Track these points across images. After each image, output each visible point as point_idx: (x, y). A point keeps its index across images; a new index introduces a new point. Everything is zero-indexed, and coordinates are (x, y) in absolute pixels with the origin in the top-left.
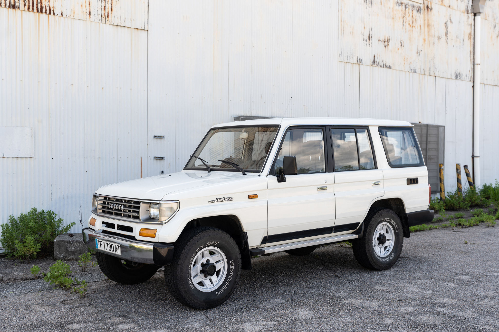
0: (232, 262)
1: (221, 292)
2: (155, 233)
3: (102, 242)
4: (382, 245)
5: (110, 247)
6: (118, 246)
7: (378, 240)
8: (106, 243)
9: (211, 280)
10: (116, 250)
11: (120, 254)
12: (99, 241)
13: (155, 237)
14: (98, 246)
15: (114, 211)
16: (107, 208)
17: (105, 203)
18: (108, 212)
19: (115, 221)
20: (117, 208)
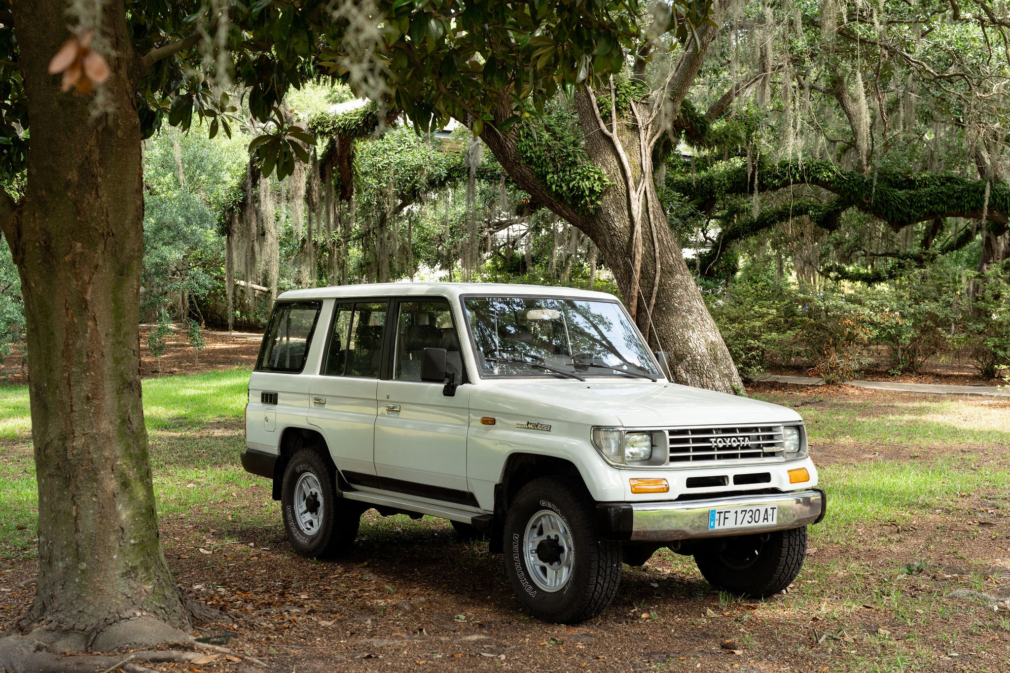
3: (729, 512)
5: (751, 517)
8: (742, 511)
10: (766, 517)
11: (775, 522)
12: (720, 513)
13: (809, 480)
14: (717, 523)
15: (716, 453)
16: (696, 449)
17: (686, 441)
18: (696, 458)
19: (730, 469)
20: (735, 445)
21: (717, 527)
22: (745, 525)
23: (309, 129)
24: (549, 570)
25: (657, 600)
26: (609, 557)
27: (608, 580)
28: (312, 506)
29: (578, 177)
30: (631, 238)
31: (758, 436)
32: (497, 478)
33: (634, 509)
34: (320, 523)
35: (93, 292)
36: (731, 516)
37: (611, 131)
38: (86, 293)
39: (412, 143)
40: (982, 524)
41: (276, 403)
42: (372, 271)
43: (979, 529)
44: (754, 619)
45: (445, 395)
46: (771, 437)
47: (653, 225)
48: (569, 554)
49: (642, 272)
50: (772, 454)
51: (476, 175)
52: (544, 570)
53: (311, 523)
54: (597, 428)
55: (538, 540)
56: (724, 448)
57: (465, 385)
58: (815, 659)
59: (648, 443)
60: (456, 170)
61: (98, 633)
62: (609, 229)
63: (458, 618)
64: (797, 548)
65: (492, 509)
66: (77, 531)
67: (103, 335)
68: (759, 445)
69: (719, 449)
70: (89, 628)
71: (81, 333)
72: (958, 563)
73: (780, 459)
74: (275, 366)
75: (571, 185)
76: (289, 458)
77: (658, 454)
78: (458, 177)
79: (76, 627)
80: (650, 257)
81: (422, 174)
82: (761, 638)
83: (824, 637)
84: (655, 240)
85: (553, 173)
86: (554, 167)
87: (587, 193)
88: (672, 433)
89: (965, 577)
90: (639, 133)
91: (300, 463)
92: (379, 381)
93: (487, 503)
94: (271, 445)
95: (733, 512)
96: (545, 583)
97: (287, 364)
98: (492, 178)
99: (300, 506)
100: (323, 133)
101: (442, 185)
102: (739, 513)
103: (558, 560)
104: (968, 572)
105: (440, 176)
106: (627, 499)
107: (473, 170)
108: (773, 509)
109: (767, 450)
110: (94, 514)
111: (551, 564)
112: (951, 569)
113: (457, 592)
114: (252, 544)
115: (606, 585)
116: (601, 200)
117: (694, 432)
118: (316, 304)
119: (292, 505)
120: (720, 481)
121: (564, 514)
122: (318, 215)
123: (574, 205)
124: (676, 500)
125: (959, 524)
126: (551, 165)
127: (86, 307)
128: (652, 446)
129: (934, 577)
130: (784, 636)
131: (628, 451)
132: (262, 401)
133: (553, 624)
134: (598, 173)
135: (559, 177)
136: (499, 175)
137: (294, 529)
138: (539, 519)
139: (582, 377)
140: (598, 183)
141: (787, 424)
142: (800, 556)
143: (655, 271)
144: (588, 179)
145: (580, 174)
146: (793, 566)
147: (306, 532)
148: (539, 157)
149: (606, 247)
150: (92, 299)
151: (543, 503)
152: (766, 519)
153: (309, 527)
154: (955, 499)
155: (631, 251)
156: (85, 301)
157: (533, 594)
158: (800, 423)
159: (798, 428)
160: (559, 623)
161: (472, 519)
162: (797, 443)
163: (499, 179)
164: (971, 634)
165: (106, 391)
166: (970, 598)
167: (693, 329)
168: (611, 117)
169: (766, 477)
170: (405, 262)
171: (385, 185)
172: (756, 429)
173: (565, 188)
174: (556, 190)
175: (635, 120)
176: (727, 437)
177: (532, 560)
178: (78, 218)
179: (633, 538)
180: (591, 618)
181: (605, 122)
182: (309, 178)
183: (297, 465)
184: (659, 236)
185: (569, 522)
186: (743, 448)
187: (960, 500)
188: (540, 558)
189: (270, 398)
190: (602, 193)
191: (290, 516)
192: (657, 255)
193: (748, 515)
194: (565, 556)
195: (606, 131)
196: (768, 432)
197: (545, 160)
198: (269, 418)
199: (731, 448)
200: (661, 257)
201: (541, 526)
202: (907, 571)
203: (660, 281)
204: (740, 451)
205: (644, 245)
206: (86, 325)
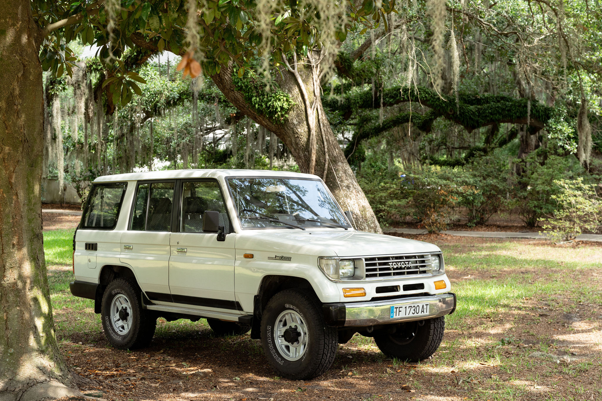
2: (444, 284)
3: (402, 307)
8: (409, 307)
11: (428, 313)
12: (397, 308)
13: (446, 287)
14: (395, 314)
15: (392, 271)
16: (381, 269)
17: (375, 264)
18: (381, 275)
19: (401, 281)
20: (403, 266)
21: (395, 317)
22: (411, 315)
23: (87, 67)
24: (291, 348)
25: (354, 365)
26: (330, 337)
27: (330, 351)
28: (124, 316)
29: (273, 99)
30: (308, 139)
31: (416, 261)
32: (256, 291)
33: (346, 306)
34: (130, 327)
35: (16, 177)
36: (403, 310)
37: (294, 69)
38: (11, 178)
39: (153, 76)
40: (541, 315)
41: (96, 249)
42: (123, 162)
43: (540, 318)
44: (416, 373)
45: (218, 240)
46: (423, 262)
47: (322, 130)
48: (304, 338)
49: (316, 161)
50: (424, 272)
51: (198, 98)
52: (288, 348)
53: (123, 327)
54: (321, 258)
55: (284, 329)
56: (397, 269)
57: (232, 234)
58: (458, 393)
59: (352, 266)
60: (185, 94)
61: (23, 392)
62: (294, 133)
63: (236, 379)
64: (439, 330)
65: (253, 311)
66: (7, 328)
67: (22, 205)
68: (417, 266)
69: (394, 269)
70: (17, 390)
71: (8, 203)
72: (531, 338)
73: (430, 275)
74: (94, 225)
75: (268, 105)
76: (107, 285)
77: (358, 273)
78: (186, 98)
79: (9, 389)
80: (321, 152)
81: (161, 97)
82: (423, 383)
83: (461, 381)
84: (325, 140)
85: (256, 96)
86: (257, 92)
87: (279, 109)
88: (366, 260)
89: (537, 346)
90: (312, 70)
91: (115, 288)
92: (170, 233)
93: (249, 308)
94: (94, 278)
95: (404, 307)
96: (289, 356)
97: (102, 224)
98: (209, 99)
99: (115, 316)
100: (96, 70)
101: (175, 104)
102: (407, 308)
103: (297, 341)
104: (538, 343)
105: (174, 98)
106: (342, 301)
107: (196, 94)
108: (427, 305)
109: (422, 269)
110: (18, 318)
111: (293, 344)
112: (527, 342)
113: (228, 366)
114: (81, 343)
115: (329, 355)
116: (288, 114)
117: (379, 259)
118: (123, 185)
119: (109, 315)
120: (395, 289)
121: (301, 311)
122: (92, 125)
123: (271, 117)
124: (370, 301)
125: (527, 316)
126: (254, 91)
127: (12, 187)
128: (355, 268)
129: (518, 346)
130: (437, 382)
131: (341, 271)
132: (86, 249)
133: (295, 380)
134: (285, 96)
135: (260, 99)
136: (214, 97)
137: (111, 331)
138: (284, 316)
139: (303, 228)
140: (286, 103)
141: (432, 253)
142: (441, 335)
143: (325, 160)
144: (280, 100)
145: (274, 98)
146: (436, 341)
147: (120, 333)
148: (247, 86)
149: (292, 145)
150: (15, 182)
151: (287, 306)
152: (423, 311)
153: (121, 330)
154: (522, 301)
155: (309, 147)
156: (10, 183)
157: (281, 363)
158: (439, 253)
159: (439, 256)
160: (299, 380)
161: (239, 318)
162: (438, 265)
163: (214, 100)
164: (546, 376)
165: (24, 240)
166: (542, 357)
167: (351, 198)
168: (293, 59)
169: (421, 286)
170: (146, 156)
171: (136, 104)
172: (415, 257)
173: (264, 106)
174: (258, 108)
175: (309, 62)
176: (398, 262)
177: (280, 342)
178: (7, 131)
179: (346, 325)
180: (319, 375)
181: (290, 64)
182: (87, 100)
183: (113, 289)
184: (327, 138)
185: (305, 316)
186: (408, 268)
187: (526, 301)
188: (286, 340)
189: (91, 247)
190: (289, 110)
191: (108, 323)
192: (326, 150)
193: (413, 309)
194: (301, 339)
195: (291, 69)
196: (422, 258)
197: (251, 88)
198: (92, 260)
199: (401, 268)
200: (329, 151)
201: (285, 320)
202: (501, 343)
203: (328, 167)
204: (406, 270)
205: (317, 143)
206: (12, 199)
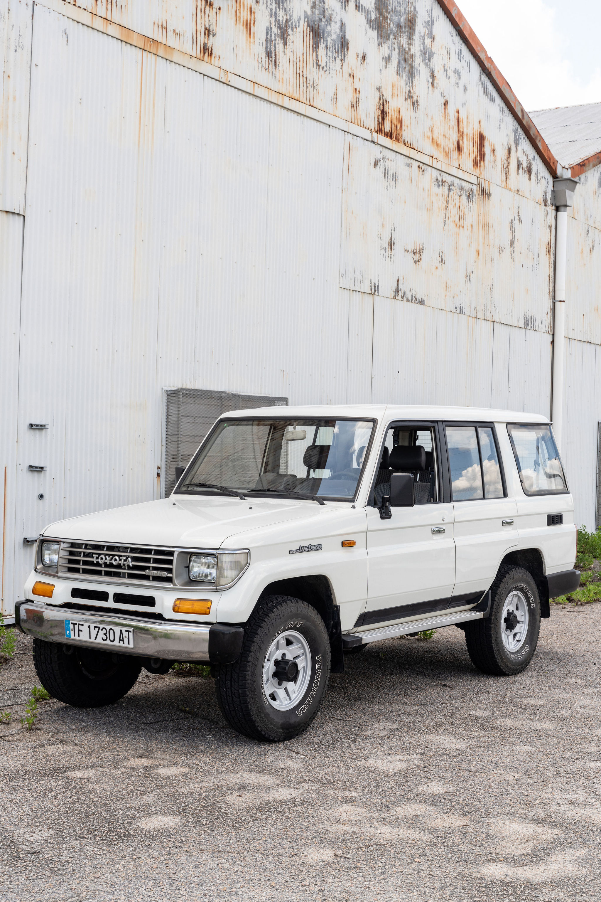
0: (319, 657)
1: (304, 710)
2: (209, 606)
3: (83, 625)
4: (511, 631)
5: (105, 634)
6: (126, 631)
7: (505, 622)
8: (95, 627)
9: (286, 689)
10: (121, 639)
11: (131, 645)
12: (74, 624)
13: (209, 614)
14: (72, 633)
16: (85, 563)
17: (80, 554)
18: (85, 571)
19: (111, 586)
20: (116, 563)
21: (72, 637)
22: (99, 640)
31: (149, 559)
36: (84, 628)
95: (86, 625)
106: (31, 599)
108: (128, 632)
117: (88, 546)
124: (60, 606)
152: (122, 641)
169: (150, 601)
176: (109, 555)
193: (101, 632)
204: (127, 571)
